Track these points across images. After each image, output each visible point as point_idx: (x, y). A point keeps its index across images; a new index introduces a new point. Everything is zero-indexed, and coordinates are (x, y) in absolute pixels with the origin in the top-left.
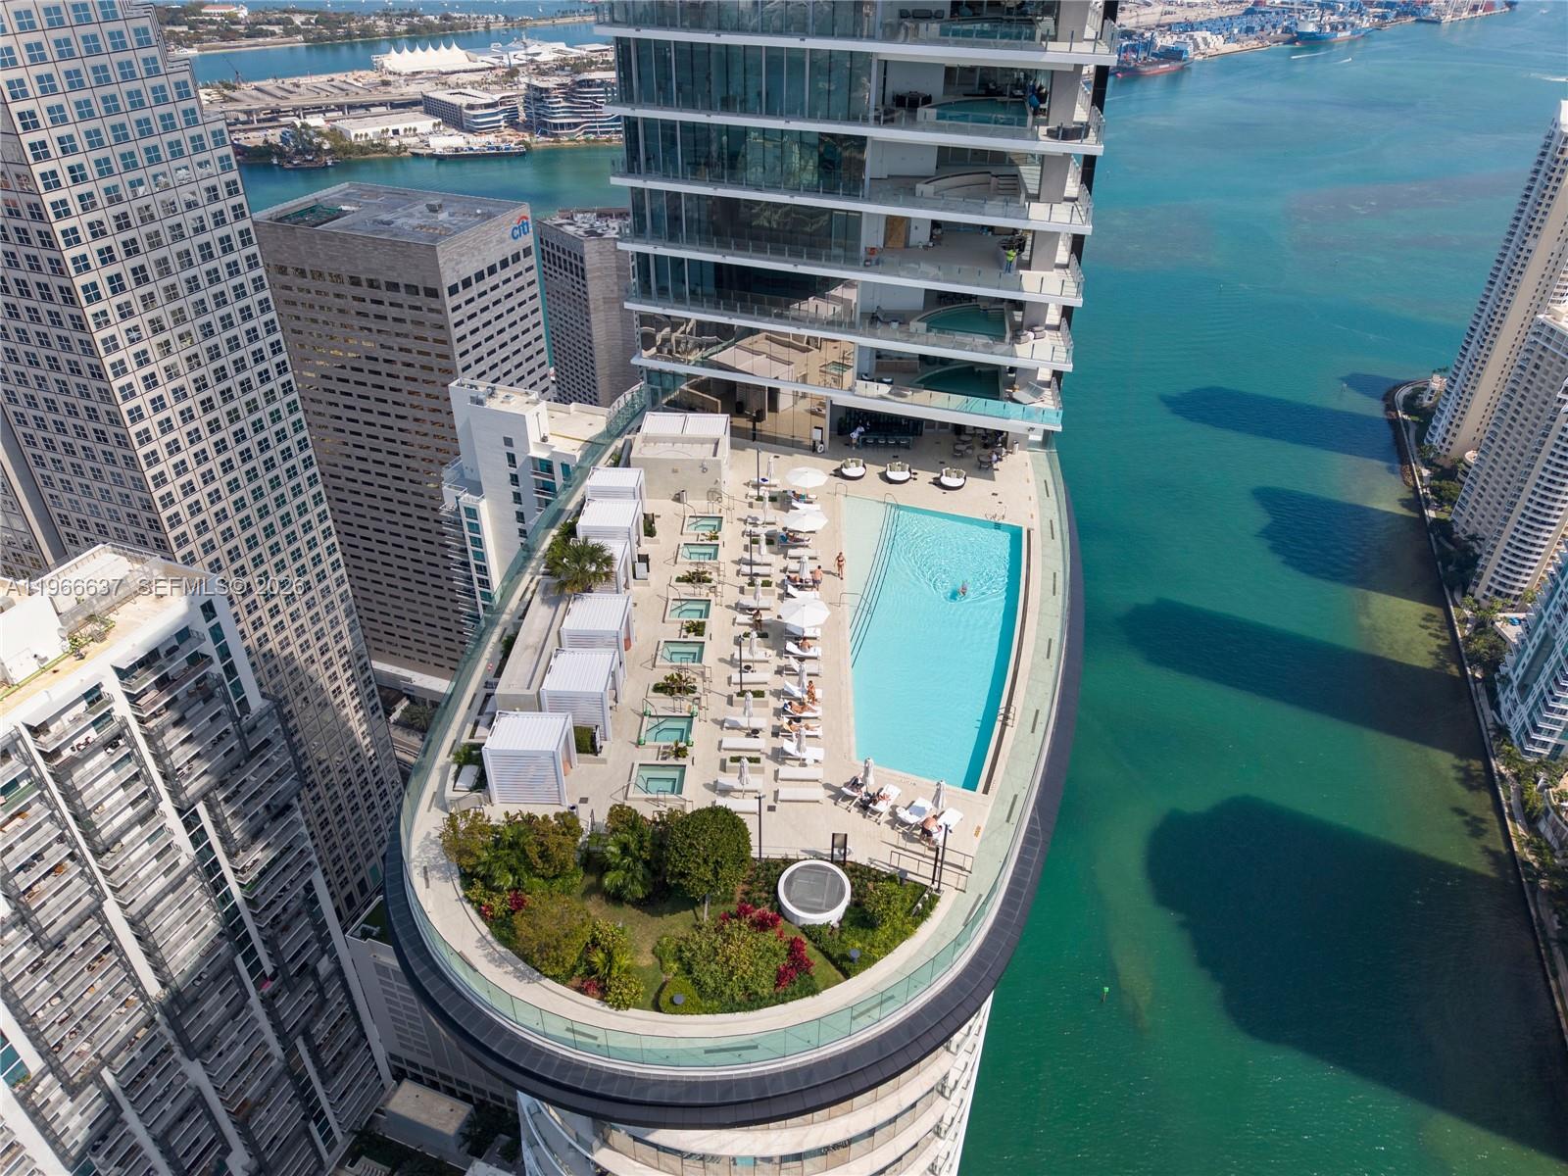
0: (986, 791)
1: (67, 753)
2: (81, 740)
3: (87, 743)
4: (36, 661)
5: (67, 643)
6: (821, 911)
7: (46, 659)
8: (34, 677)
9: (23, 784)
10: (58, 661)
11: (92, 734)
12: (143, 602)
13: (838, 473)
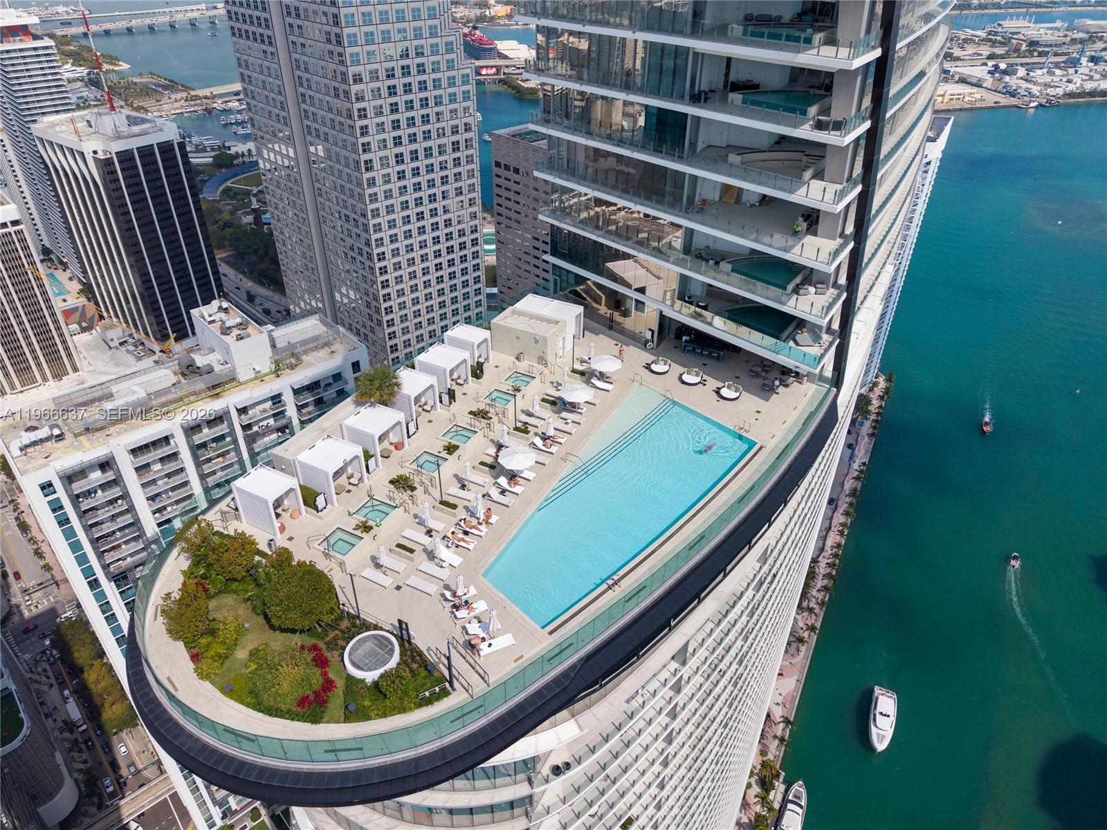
0: (551, 633)
1: (255, 428)
2: (264, 423)
3: (267, 426)
4: (253, 372)
5: (273, 367)
6: (363, 670)
7: (259, 372)
8: (251, 380)
9: (228, 439)
10: (266, 375)
11: (271, 421)
12: (323, 353)
13: (648, 367)
